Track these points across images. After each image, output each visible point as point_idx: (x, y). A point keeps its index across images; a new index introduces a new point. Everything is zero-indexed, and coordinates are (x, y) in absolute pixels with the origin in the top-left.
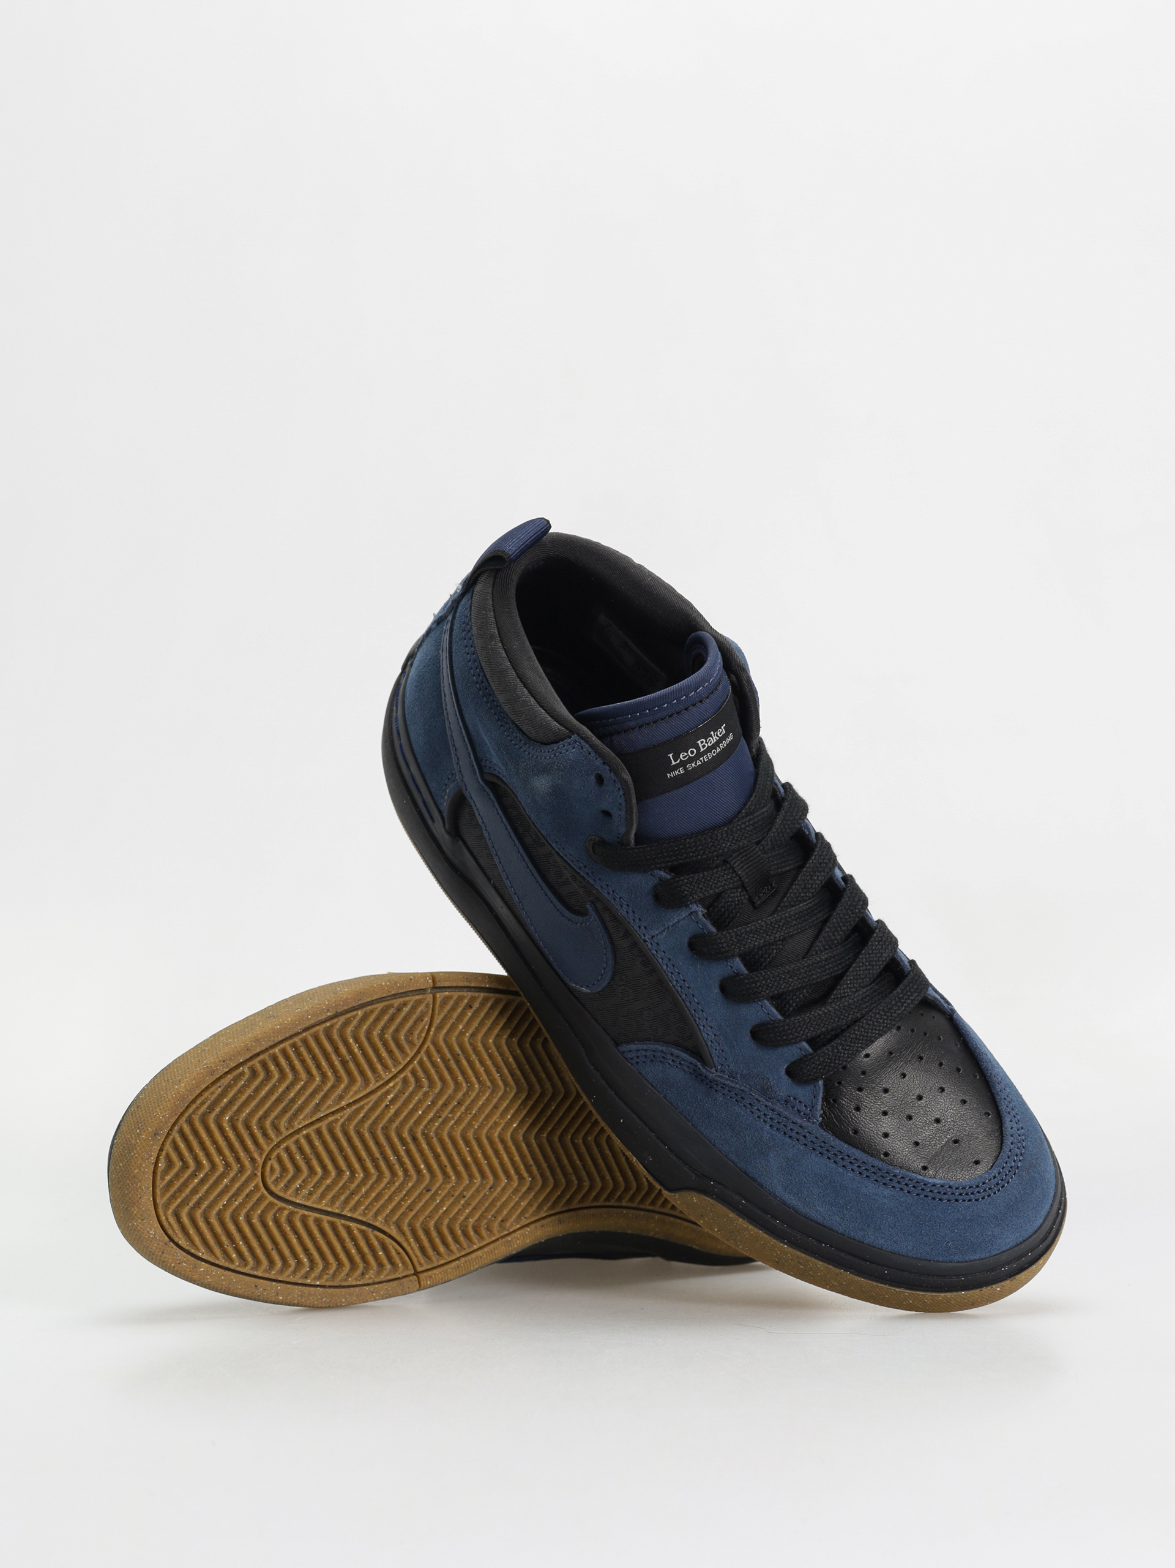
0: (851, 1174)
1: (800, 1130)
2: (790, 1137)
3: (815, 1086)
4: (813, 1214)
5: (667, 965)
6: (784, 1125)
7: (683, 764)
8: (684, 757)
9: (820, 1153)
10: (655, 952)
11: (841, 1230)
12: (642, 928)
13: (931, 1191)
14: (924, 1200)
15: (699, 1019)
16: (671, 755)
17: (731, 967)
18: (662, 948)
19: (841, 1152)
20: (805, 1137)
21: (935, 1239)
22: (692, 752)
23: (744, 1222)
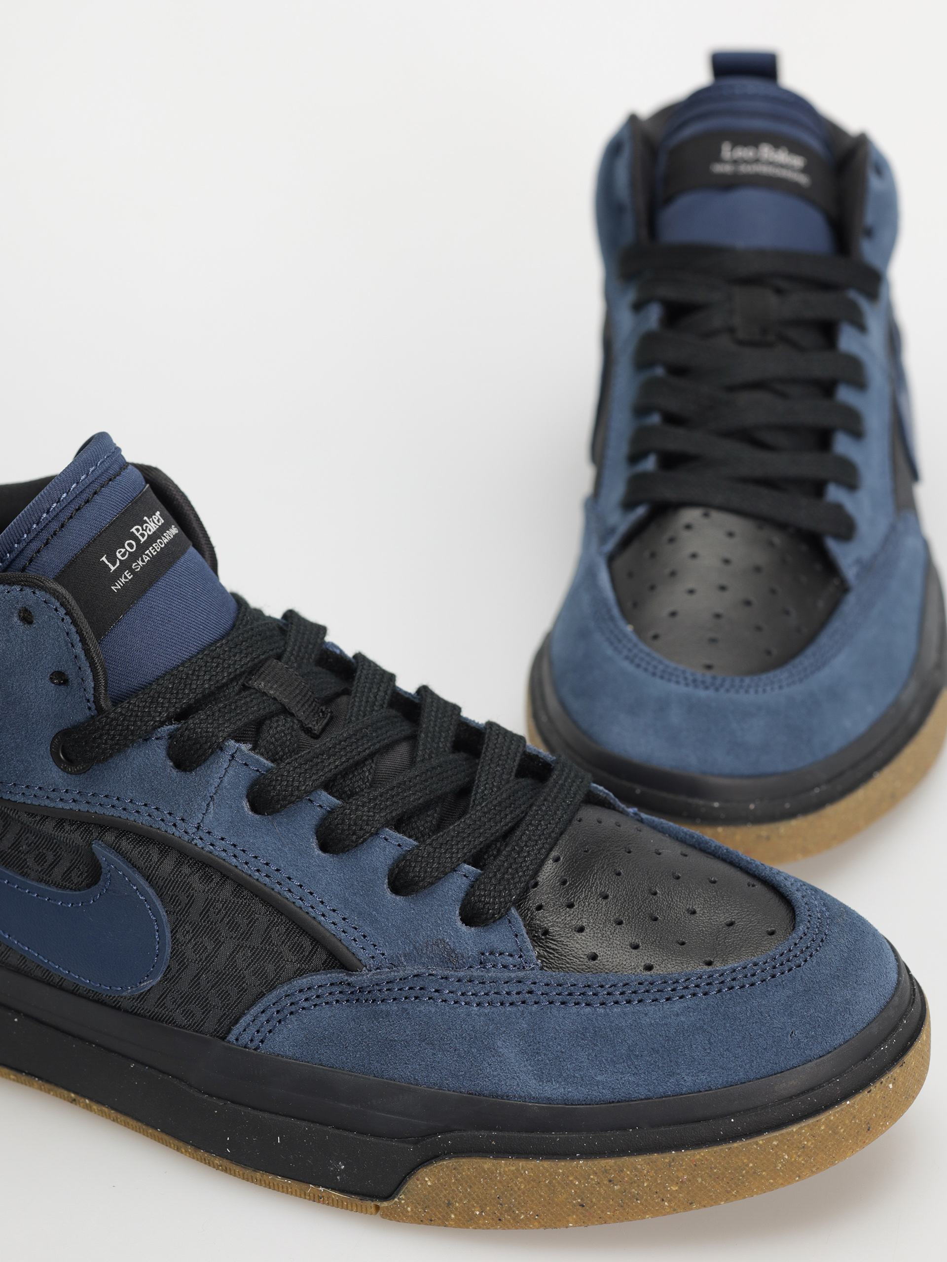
0: (617, 1010)
1: (520, 987)
2: (511, 1004)
3: (510, 922)
4: (596, 1093)
5: (235, 856)
6: (495, 993)
7: (125, 565)
8: (123, 556)
9: (563, 1003)
10: (211, 847)
11: (643, 1092)
12: (179, 822)
13: (734, 979)
14: (731, 994)
15: (313, 908)
16: (104, 559)
17: (320, 806)
18: (218, 834)
19: (589, 986)
20: (530, 992)
21: (773, 1037)
22: (131, 546)
23: (508, 1162)
